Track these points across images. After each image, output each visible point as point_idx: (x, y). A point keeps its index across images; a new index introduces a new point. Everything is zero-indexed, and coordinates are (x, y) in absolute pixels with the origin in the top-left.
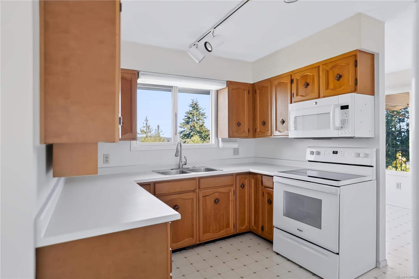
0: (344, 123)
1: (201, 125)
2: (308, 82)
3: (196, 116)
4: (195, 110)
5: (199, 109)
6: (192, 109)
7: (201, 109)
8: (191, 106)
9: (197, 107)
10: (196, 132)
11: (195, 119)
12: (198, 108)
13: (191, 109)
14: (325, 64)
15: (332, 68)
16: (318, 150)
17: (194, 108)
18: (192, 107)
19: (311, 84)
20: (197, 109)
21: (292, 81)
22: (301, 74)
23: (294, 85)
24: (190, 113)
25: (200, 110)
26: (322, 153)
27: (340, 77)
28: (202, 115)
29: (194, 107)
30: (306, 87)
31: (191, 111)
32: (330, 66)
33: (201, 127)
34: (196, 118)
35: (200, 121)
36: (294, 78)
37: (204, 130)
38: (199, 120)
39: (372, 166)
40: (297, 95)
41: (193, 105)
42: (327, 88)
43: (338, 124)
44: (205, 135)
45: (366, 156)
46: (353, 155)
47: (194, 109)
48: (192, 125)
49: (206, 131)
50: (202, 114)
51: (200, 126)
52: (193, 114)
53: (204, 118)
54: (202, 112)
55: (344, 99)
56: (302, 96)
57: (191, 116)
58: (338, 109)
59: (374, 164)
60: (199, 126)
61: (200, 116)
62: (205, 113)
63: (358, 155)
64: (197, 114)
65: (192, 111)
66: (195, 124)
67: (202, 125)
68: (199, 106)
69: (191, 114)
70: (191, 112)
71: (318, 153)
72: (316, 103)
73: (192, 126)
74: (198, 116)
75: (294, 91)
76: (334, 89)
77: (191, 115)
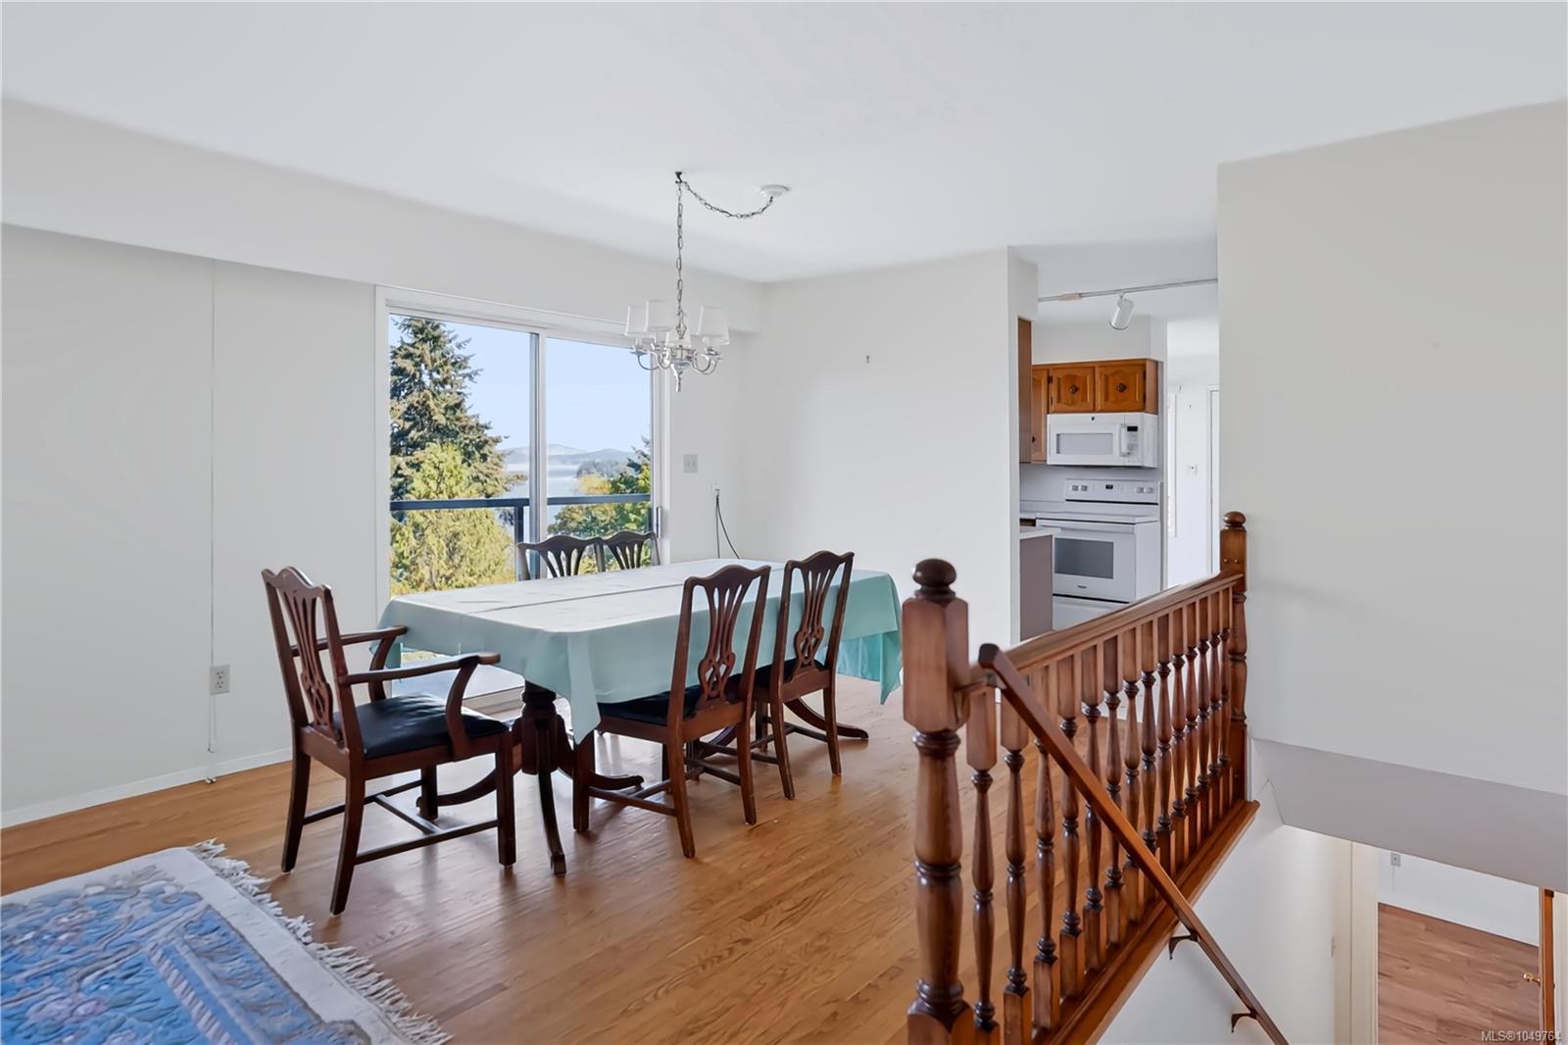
0: (1132, 448)
1: (452, 403)
2: (1077, 385)
3: (430, 367)
4: (427, 346)
5: (442, 339)
6: (412, 336)
7: (450, 341)
8: (409, 326)
9: (436, 333)
10: (429, 429)
11: (426, 378)
12: (440, 337)
13: (409, 339)
14: (1105, 366)
15: (1113, 375)
16: (1085, 483)
17: (420, 336)
18: (410, 330)
19: (1081, 389)
20: (436, 339)
21: (1050, 380)
22: (1066, 372)
23: (1054, 386)
24: (403, 352)
25: (448, 345)
26: (1090, 489)
27: (1123, 388)
28: (453, 364)
29: (422, 331)
30: (1073, 393)
31: (408, 345)
32: (1112, 371)
33: (450, 412)
34: (431, 375)
35: (448, 387)
36: (1054, 375)
37: (464, 423)
38: (444, 382)
39: (1156, 504)
40: (1059, 401)
41: (420, 325)
42: (1106, 399)
43: (1124, 449)
44: (468, 442)
45: (1151, 490)
46: (1135, 490)
47: (424, 341)
48: (418, 402)
49: (471, 428)
50: (453, 360)
51: (446, 408)
52: (418, 359)
53: (464, 376)
54: (457, 352)
55: (1132, 418)
56: (1067, 404)
57: (408, 365)
58: (1125, 430)
59: (1158, 502)
60: (444, 405)
61: (449, 367)
62: (466, 359)
63: (1141, 490)
64: (434, 361)
65: (413, 345)
66: (428, 399)
67: (458, 406)
68: (442, 327)
69: (409, 356)
70: (411, 350)
71: (1085, 488)
72: (1093, 419)
73: (416, 405)
74: (441, 370)
75: (1054, 394)
76: (1116, 402)
77: (408, 361)
